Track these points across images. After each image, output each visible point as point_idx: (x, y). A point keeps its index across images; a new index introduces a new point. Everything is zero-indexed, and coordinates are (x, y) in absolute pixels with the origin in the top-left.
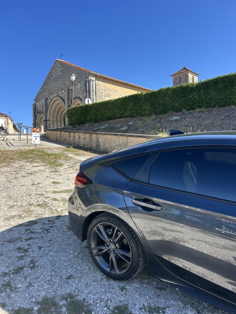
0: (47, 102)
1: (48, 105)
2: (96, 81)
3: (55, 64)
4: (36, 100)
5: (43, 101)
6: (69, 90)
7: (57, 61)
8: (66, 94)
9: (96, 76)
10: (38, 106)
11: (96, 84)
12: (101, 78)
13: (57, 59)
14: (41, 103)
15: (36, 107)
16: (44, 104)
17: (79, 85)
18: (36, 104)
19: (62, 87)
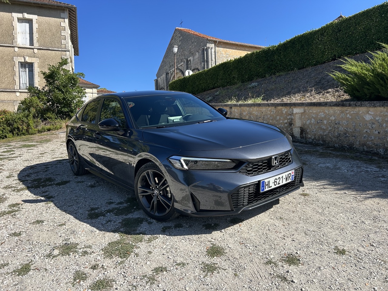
0: (168, 76)
1: (169, 80)
2: (216, 48)
3: (175, 33)
4: (158, 75)
5: (164, 76)
6: (187, 61)
7: (176, 29)
8: (184, 66)
9: (215, 42)
10: (160, 81)
11: (216, 51)
12: (221, 44)
13: (177, 28)
14: (163, 78)
15: (158, 83)
16: (165, 78)
17: (198, 55)
18: (158, 79)
19: (181, 59)
